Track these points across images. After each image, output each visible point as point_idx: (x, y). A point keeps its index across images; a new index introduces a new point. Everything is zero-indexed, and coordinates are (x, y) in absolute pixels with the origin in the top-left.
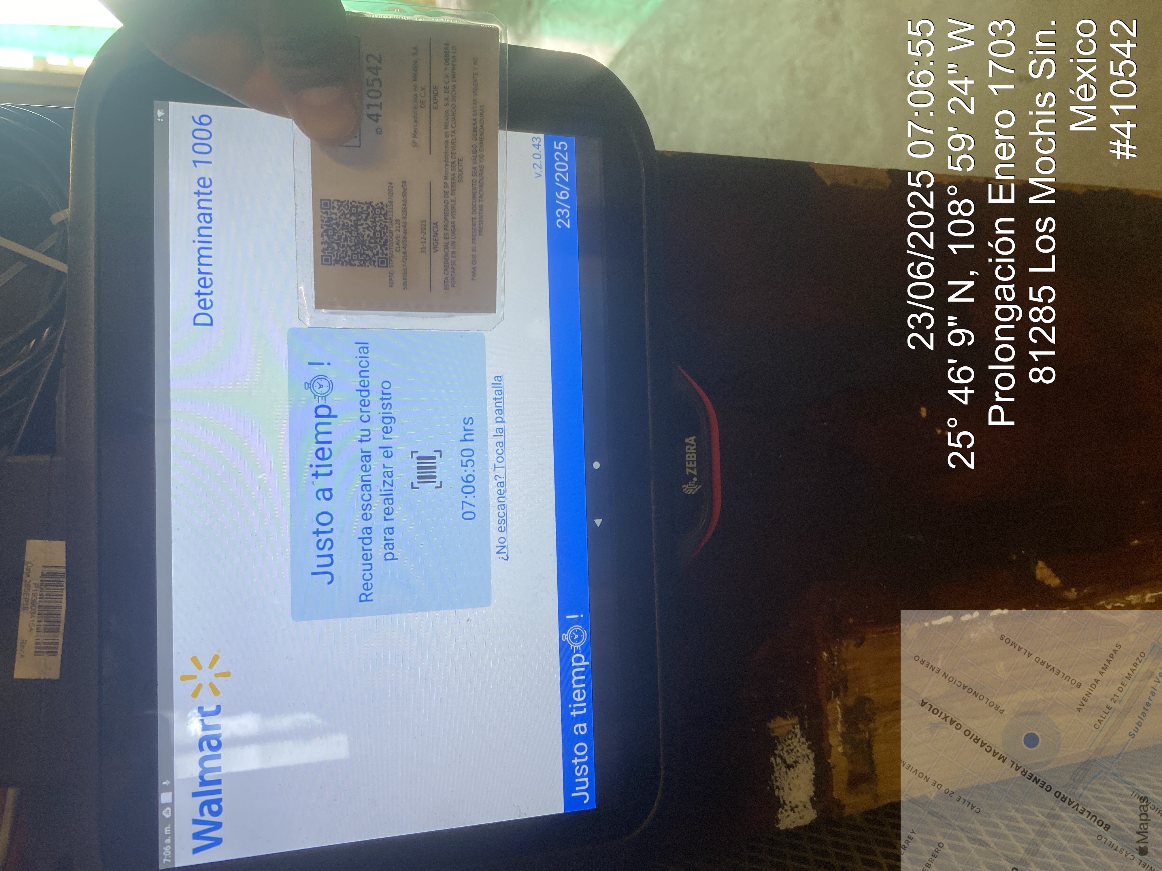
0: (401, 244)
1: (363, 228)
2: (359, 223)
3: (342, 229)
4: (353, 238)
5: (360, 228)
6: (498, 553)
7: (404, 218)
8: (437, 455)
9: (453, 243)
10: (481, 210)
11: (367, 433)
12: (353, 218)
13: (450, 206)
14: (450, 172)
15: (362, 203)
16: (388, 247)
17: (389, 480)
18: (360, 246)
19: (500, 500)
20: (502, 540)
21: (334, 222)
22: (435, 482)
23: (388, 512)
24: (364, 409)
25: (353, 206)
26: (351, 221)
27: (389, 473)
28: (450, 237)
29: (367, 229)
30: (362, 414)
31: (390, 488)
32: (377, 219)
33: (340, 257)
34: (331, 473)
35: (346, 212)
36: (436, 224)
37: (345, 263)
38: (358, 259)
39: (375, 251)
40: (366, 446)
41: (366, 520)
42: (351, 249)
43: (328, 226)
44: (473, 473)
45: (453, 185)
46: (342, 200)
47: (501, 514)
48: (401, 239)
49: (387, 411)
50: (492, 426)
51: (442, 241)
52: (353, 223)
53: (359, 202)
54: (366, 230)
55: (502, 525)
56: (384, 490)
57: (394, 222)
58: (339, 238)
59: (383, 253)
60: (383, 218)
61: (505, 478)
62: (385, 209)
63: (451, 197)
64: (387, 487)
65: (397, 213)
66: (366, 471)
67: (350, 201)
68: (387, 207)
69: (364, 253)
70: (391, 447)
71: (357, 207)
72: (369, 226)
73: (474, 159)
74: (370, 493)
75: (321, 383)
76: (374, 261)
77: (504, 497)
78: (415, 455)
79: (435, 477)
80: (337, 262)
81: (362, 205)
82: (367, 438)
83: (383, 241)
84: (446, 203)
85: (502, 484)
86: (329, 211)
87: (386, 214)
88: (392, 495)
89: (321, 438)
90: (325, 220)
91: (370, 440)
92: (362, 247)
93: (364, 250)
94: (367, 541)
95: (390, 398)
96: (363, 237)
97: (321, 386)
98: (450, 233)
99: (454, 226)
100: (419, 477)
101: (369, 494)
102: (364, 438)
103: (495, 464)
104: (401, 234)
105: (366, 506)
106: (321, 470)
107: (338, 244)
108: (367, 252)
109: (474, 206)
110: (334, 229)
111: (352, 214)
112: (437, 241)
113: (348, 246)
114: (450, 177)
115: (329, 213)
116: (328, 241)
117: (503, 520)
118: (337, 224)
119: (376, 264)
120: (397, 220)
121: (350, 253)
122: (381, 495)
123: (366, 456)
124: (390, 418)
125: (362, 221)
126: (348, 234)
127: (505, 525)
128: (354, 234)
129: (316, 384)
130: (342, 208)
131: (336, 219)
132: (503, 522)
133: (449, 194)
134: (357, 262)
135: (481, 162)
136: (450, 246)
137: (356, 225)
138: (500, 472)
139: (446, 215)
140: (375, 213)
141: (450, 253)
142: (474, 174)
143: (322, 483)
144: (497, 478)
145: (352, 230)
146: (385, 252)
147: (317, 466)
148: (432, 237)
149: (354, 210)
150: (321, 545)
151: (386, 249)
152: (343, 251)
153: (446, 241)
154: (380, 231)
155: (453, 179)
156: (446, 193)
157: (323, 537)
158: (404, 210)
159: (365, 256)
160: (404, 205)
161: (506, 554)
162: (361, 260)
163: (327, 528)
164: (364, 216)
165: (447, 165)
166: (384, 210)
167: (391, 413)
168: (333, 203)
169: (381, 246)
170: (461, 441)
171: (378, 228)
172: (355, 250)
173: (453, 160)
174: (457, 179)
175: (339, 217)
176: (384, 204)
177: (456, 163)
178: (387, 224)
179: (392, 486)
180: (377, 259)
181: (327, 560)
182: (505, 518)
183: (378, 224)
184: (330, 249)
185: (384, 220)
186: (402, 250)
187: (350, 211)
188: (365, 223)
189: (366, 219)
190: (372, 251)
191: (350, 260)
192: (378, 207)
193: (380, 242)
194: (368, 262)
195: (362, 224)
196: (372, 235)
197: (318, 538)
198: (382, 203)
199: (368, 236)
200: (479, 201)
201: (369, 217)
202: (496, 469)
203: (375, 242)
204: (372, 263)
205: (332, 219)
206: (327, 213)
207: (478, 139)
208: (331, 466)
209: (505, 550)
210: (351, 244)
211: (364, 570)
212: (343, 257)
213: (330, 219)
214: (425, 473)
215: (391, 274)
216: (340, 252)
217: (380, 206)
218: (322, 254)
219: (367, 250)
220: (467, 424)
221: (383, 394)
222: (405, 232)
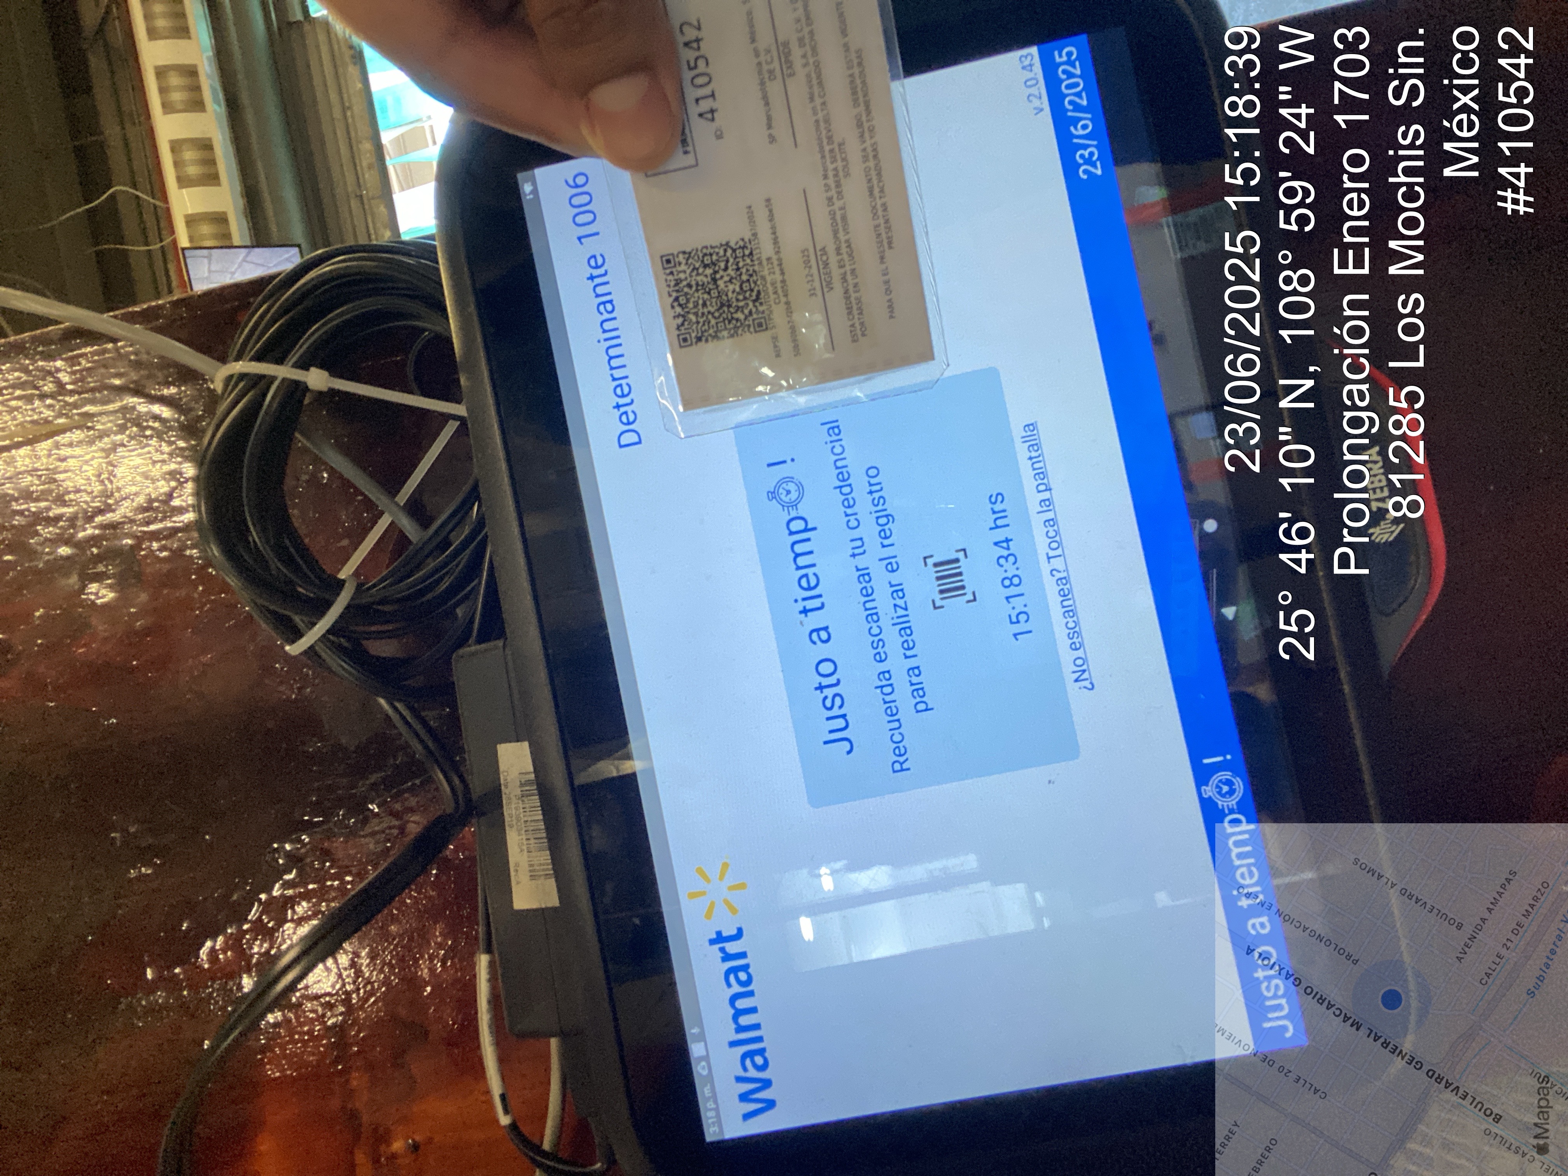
0: (780, 291)
1: (725, 282)
2: (718, 276)
3: (697, 290)
4: (714, 300)
5: (721, 283)
6: (1076, 681)
7: (778, 253)
8: (961, 555)
9: (853, 271)
10: (885, 210)
11: (859, 543)
12: (709, 271)
13: (838, 217)
14: (831, 167)
15: (716, 247)
16: (763, 300)
17: (901, 602)
18: (725, 309)
19: (1065, 603)
20: (1079, 662)
21: (685, 283)
22: (964, 594)
23: (908, 646)
24: (849, 511)
25: (705, 255)
26: (706, 276)
27: (898, 591)
28: (847, 263)
29: (730, 281)
30: (848, 518)
31: (904, 613)
32: (741, 264)
33: (702, 332)
34: (822, 606)
35: (697, 265)
36: (823, 249)
37: (710, 338)
38: (726, 329)
39: (746, 312)
40: (861, 562)
41: (881, 661)
42: (715, 318)
43: (677, 291)
44: (1017, 573)
45: (838, 185)
46: (688, 250)
47: (1071, 625)
48: (779, 285)
49: (880, 507)
50: (1033, 499)
51: (836, 273)
52: (709, 279)
53: (712, 247)
54: (729, 284)
55: (1075, 640)
56: (898, 617)
57: (765, 262)
58: (696, 305)
59: (757, 312)
60: (748, 261)
61: (1067, 570)
62: (749, 247)
63: (838, 204)
64: (901, 612)
65: (766, 249)
66: (868, 595)
67: (700, 248)
68: (750, 242)
69: (732, 318)
70: (895, 557)
71: (711, 255)
72: (732, 278)
73: (862, 136)
74: (878, 624)
75: (787, 488)
76: (749, 326)
77: (1069, 599)
78: (930, 561)
79: (963, 587)
80: (699, 339)
81: (717, 250)
82: (861, 550)
83: (754, 294)
84: (833, 214)
85: (1064, 580)
86: (674, 270)
87: (751, 254)
88: (908, 622)
89: (801, 561)
90: (673, 283)
91: (864, 552)
92: (729, 311)
93: (732, 314)
94: (888, 690)
95: (881, 489)
96: (727, 295)
97: (788, 492)
98: (845, 257)
99: (849, 246)
100: (942, 592)
101: (878, 627)
102: (857, 551)
103: (1047, 554)
104: (778, 277)
105: (878, 643)
106: (810, 604)
107: (696, 314)
108: (735, 316)
109: (874, 208)
110: (686, 294)
111: (706, 266)
112: (829, 274)
113: (709, 312)
114: (831, 174)
115: (675, 273)
116: (682, 313)
117: (1074, 632)
118: (689, 286)
119: (752, 329)
120: (768, 259)
121: (713, 322)
122: (894, 625)
123: (864, 574)
124: (887, 516)
125: (721, 273)
126: (706, 296)
127: (1080, 639)
128: (714, 293)
129: (781, 490)
130: (690, 261)
131: (686, 279)
132: (1076, 635)
133: (835, 199)
134: (725, 333)
135: (871, 137)
136: (849, 277)
137: (715, 280)
138: (1057, 563)
139: (835, 233)
140: (736, 257)
141: (851, 288)
142: (865, 159)
143: (815, 620)
144: (1054, 572)
145: (710, 290)
146: (761, 309)
147: (804, 599)
148: (822, 271)
149: (707, 260)
150: (828, 703)
151: (761, 304)
152: (704, 322)
153: (842, 270)
154: (748, 281)
155: (836, 175)
156: (830, 199)
157: (829, 692)
158: (776, 242)
159: (734, 322)
160: (774, 233)
161: (1088, 682)
162: (730, 329)
163: (832, 680)
164: (722, 265)
165: (823, 157)
166: (747, 248)
167: (885, 510)
168: (678, 256)
169: (754, 301)
170: (991, 529)
171: (744, 277)
172: (719, 317)
173: (831, 147)
174: (841, 174)
175: (691, 276)
176: (747, 240)
177: (837, 150)
178: (756, 268)
179: (906, 609)
180: (751, 322)
181: (841, 723)
182: (1077, 629)
183: (744, 270)
184: (686, 323)
185: (750, 263)
186: (783, 300)
187: (703, 261)
188: (725, 274)
189: (726, 269)
190: (742, 312)
191: (716, 332)
192: (738, 246)
193: (751, 296)
194: (740, 329)
195: (722, 277)
196: (738, 289)
197: (823, 695)
198: (743, 240)
199: (733, 292)
200: (880, 197)
201: (730, 264)
202: (1051, 560)
203: (745, 298)
204: (746, 329)
205: (681, 281)
206: (672, 273)
207: (862, 104)
208: (820, 596)
209: (1086, 675)
210: (712, 310)
211: (891, 730)
212: (705, 331)
213: (678, 282)
214: (950, 583)
215: (775, 339)
216: (700, 325)
217: (741, 243)
218: (677, 332)
219: (736, 312)
220: (995, 503)
221: (871, 485)
222: (783, 273)
